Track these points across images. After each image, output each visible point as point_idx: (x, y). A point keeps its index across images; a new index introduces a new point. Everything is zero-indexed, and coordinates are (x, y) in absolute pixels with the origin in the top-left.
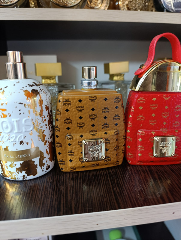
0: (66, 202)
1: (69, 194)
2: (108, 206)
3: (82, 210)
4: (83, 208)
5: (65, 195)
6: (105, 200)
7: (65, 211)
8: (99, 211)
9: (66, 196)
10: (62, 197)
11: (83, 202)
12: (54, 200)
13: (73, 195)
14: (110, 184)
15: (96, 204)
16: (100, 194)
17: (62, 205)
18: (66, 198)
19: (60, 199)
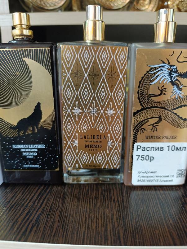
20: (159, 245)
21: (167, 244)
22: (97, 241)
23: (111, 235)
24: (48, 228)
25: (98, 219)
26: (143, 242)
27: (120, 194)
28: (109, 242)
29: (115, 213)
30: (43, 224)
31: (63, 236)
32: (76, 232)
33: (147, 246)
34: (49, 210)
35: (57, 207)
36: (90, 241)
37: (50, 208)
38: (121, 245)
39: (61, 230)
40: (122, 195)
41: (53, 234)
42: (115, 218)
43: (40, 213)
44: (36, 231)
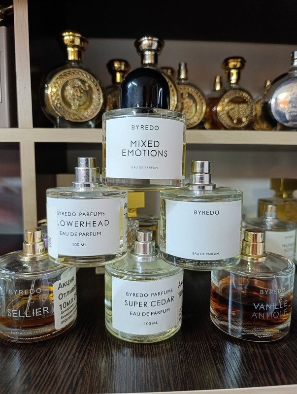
0: (162, 376)
1: (165, 368)
2: (211, 384)
3: (182, 387)
4: (183, 385)
5: (160, 369)
6: (207, 377)
7: (163, 387)
9: (161, 370)
10: (157, 371)
11: (182, 378)
12: (149, 374)
13: (169, 369)
14: (212, 359)
15: (198, 382)
16: (202, 371)
17: (159, 381)
19: (156, 373)
20: (208, 389)
21: (217, 387)
22: (147, 388)
23: (161, 382)
24: (95, 380)
25: (147, 368)
26: (193, 387)
28: (160, 389)
29: (164, 361)
30: (89, 376)
33: (197, 390)
36: (140, 389)
38: (171, 391)
41: (101, 385)
42: (164, 366)
43: (83, 365)
44: (82, 383)
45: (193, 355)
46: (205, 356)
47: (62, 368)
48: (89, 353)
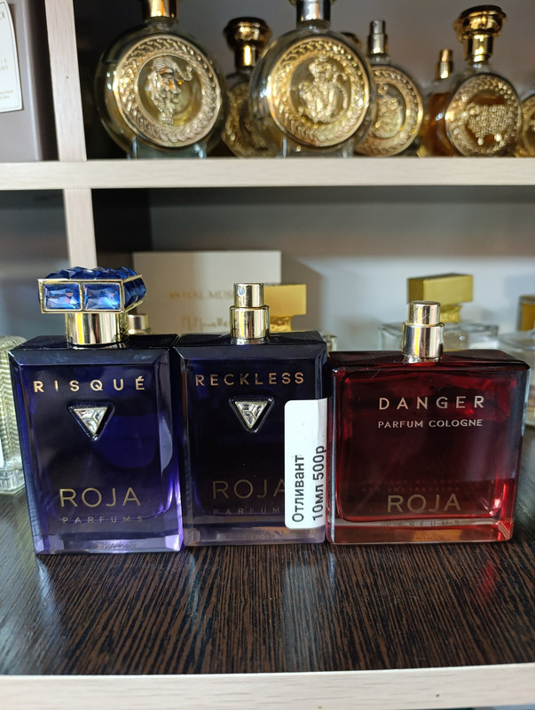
0: (366, 642)
1: (367, 624)
2: (461, 655)
3: (405, 660)
4: (406, 657)
5: (358, 625)
6: (452, 643)
7: (368, 660)
8: (442, 666)
9: (361, 626)
10: (353, 628)
11: (402, 642)
12: (338, 634)
13: (375, 624)
15: (434, 651)
16: (439, 628)
17: (358, 647)
18: (362, 631)
19: (351, 633)
20: (457, 666)
21: (473, 662)
22: (338, 662)
23: (363, 651)
24: (236, 646)
25: (332, 621)
26: (427, 661)
27: (367, 571)
28: (362, 664)
29: (363, 609)
30: (224, 637)
31: (270, 659)
32: (293, 650)
33: (434, 667)
34: (227, 610)
35: (243, 604)
36: (325, 663)
37: (229, 605)
38: (385, 668)
39: (263, 647)
40: (373, 574)
41: (249, 655)
42: (366, 619)
43: (210, 616)
44: (212, 652)
45: (420, 597)
46: (442, 599)
47: (171, 620)
48: (219, 592)
